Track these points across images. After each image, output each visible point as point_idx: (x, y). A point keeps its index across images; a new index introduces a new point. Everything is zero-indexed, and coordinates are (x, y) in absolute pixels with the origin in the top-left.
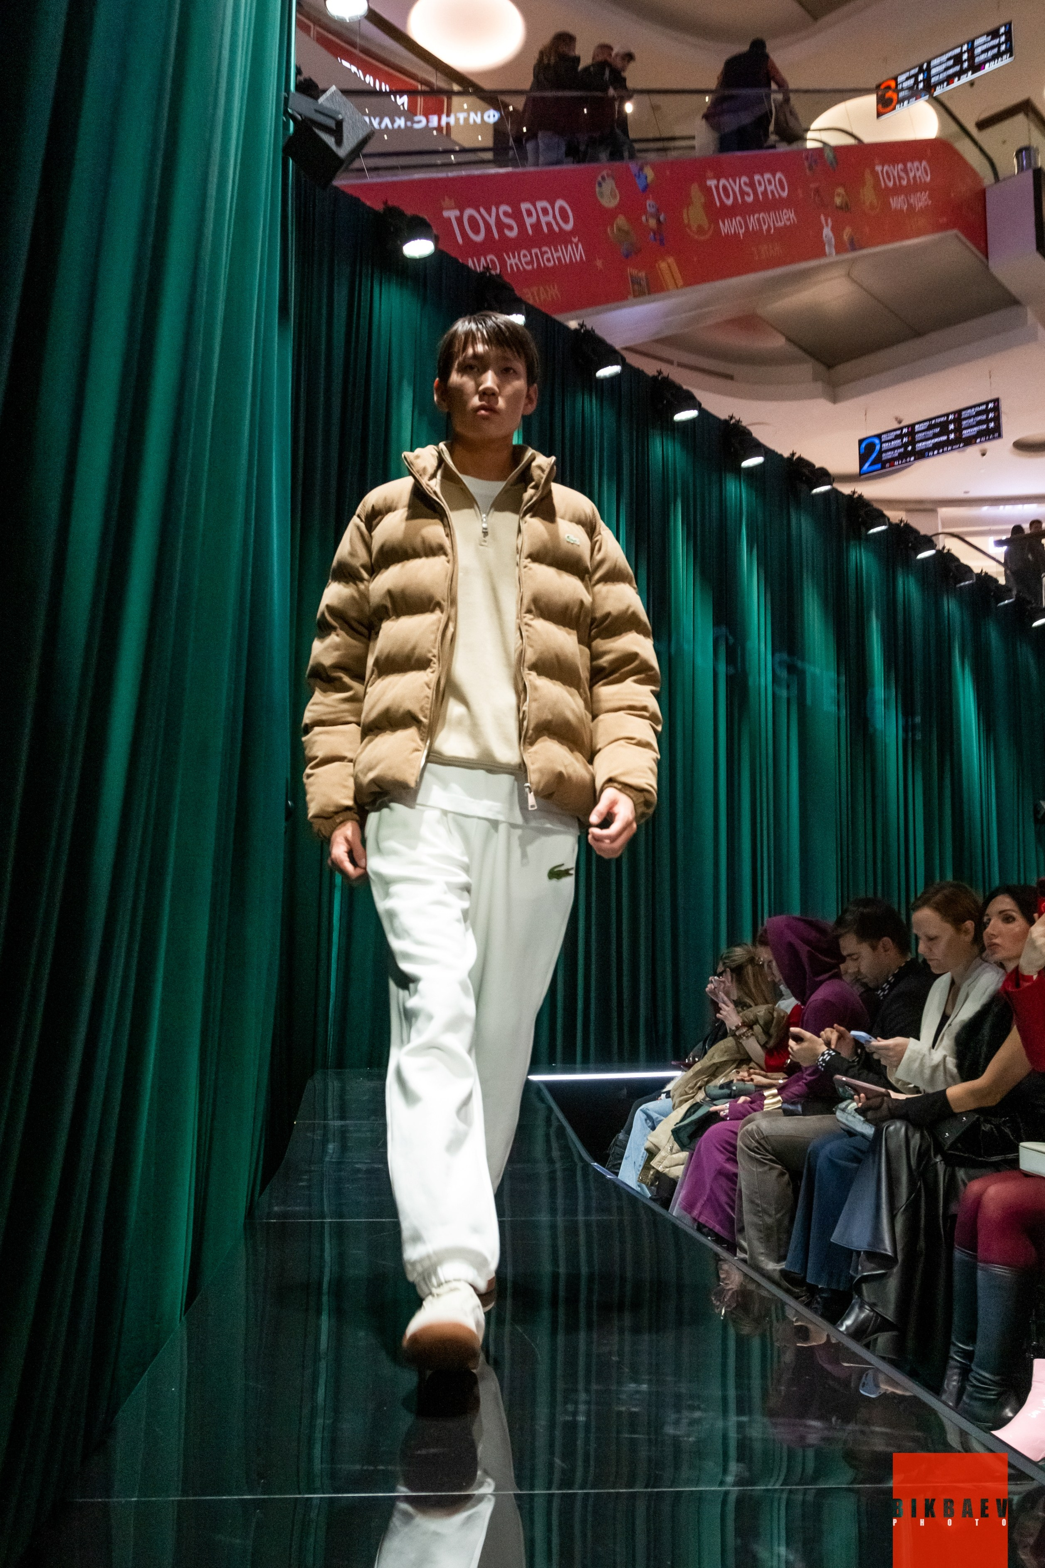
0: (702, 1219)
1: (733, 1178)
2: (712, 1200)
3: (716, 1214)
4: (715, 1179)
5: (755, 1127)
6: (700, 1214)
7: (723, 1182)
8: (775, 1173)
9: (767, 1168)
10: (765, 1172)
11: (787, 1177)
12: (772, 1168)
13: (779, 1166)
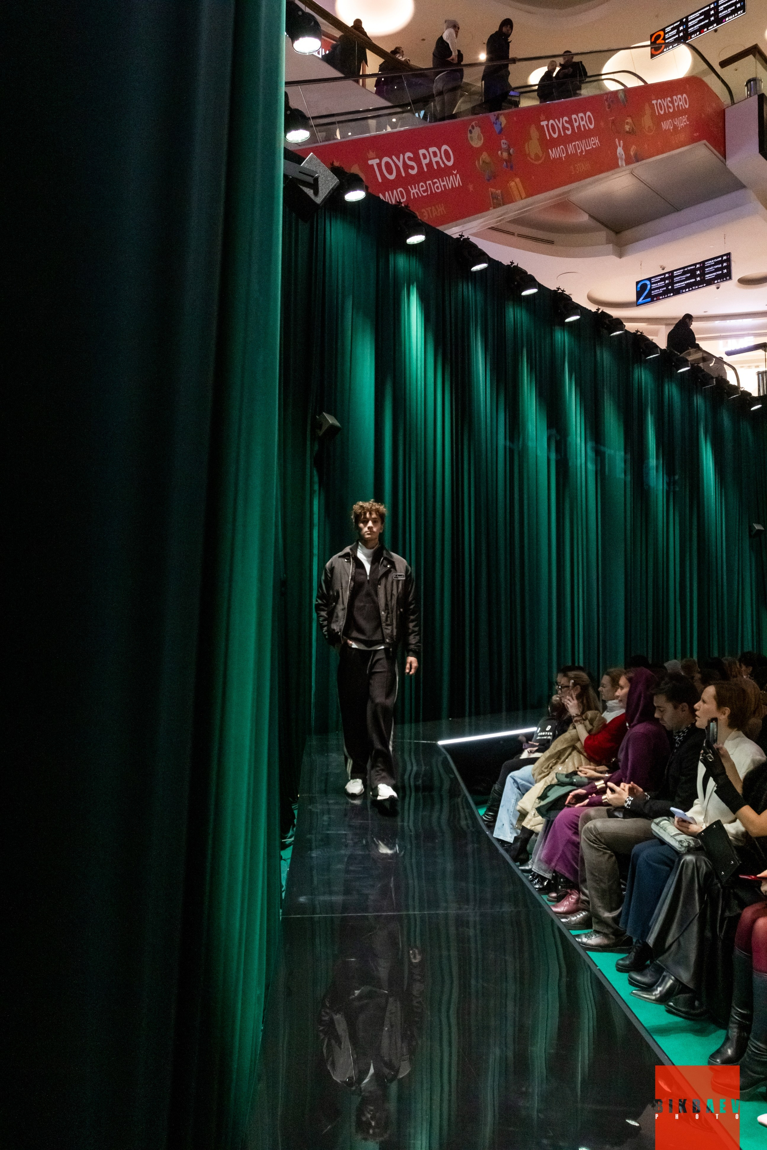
0: (558, 869)
1: (577, 845)
2: (563, 857)
3: (566, 866)
4: (566, 845)
5: (592, 826)
6: (556, 865)
7: (570, 846)
8: (607, 856)
9: (601, 853)
10: (600, 856)
11: (614, 858)
12: (605, 853)
13: (609, 852)
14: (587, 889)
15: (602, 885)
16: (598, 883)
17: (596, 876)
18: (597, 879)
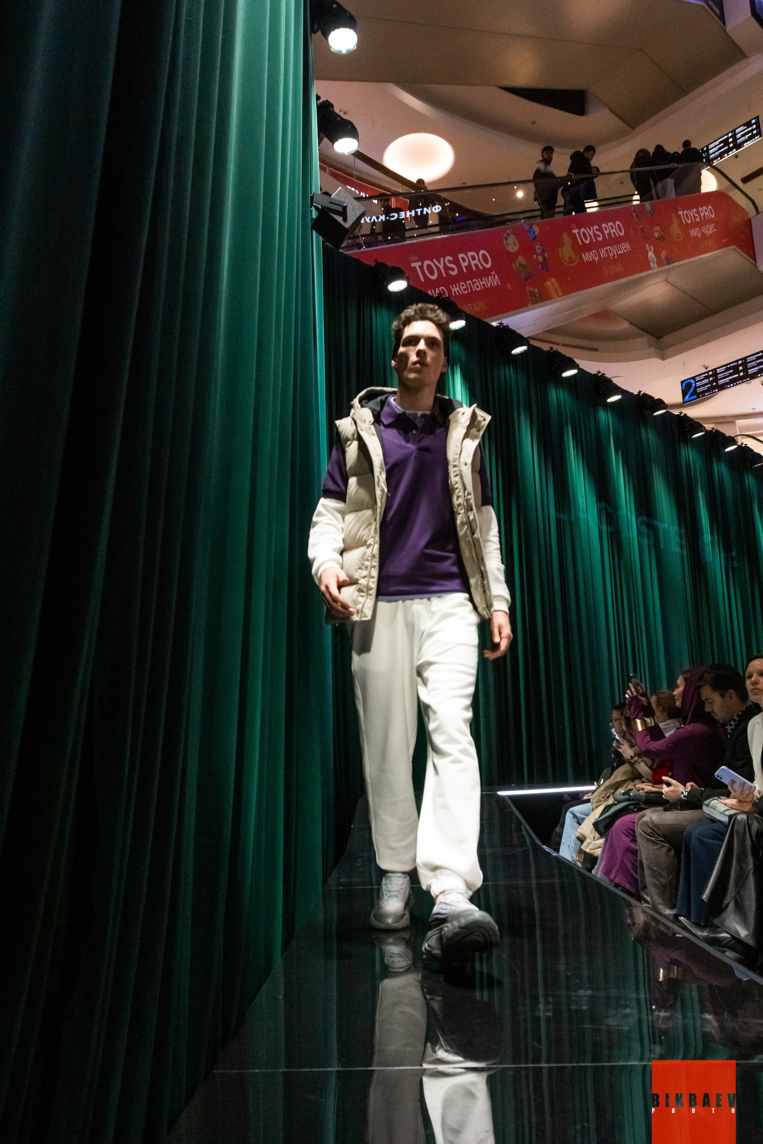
0: (617, 881)
1: (635, 853)
2: (622, 867)
3: (626, 876)
4: (624, 854)
5: (648, 819)
7: (629, 855)
8: (665, 850)
9: (659, 846)
10: (658, 849)
11: (673, 851)
12: (663, 846)
13: (667, 845)
14: (647, 895)
15: (663, 880)
16: (657, 879)
17: (655, 871)
18: (656, 873)
